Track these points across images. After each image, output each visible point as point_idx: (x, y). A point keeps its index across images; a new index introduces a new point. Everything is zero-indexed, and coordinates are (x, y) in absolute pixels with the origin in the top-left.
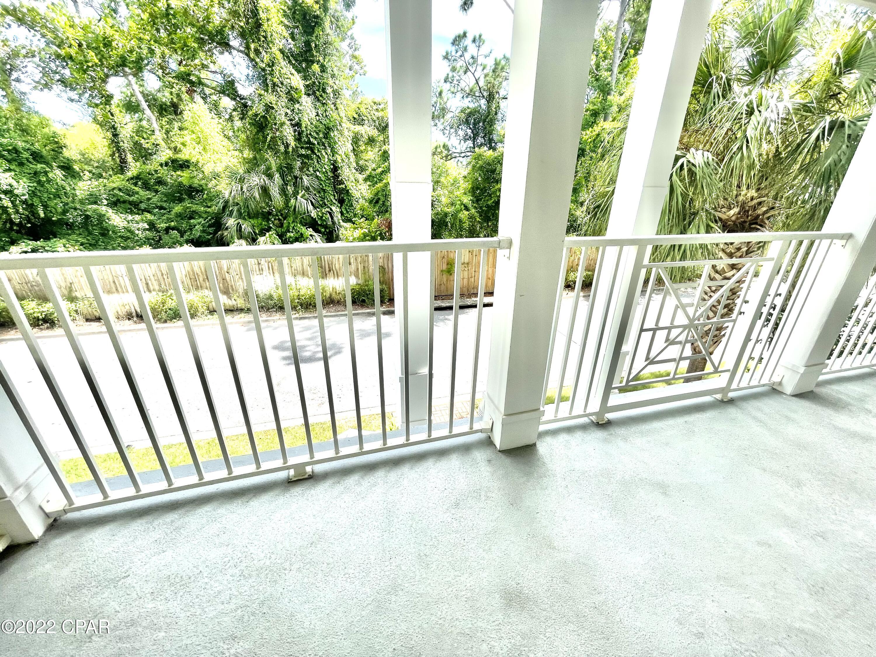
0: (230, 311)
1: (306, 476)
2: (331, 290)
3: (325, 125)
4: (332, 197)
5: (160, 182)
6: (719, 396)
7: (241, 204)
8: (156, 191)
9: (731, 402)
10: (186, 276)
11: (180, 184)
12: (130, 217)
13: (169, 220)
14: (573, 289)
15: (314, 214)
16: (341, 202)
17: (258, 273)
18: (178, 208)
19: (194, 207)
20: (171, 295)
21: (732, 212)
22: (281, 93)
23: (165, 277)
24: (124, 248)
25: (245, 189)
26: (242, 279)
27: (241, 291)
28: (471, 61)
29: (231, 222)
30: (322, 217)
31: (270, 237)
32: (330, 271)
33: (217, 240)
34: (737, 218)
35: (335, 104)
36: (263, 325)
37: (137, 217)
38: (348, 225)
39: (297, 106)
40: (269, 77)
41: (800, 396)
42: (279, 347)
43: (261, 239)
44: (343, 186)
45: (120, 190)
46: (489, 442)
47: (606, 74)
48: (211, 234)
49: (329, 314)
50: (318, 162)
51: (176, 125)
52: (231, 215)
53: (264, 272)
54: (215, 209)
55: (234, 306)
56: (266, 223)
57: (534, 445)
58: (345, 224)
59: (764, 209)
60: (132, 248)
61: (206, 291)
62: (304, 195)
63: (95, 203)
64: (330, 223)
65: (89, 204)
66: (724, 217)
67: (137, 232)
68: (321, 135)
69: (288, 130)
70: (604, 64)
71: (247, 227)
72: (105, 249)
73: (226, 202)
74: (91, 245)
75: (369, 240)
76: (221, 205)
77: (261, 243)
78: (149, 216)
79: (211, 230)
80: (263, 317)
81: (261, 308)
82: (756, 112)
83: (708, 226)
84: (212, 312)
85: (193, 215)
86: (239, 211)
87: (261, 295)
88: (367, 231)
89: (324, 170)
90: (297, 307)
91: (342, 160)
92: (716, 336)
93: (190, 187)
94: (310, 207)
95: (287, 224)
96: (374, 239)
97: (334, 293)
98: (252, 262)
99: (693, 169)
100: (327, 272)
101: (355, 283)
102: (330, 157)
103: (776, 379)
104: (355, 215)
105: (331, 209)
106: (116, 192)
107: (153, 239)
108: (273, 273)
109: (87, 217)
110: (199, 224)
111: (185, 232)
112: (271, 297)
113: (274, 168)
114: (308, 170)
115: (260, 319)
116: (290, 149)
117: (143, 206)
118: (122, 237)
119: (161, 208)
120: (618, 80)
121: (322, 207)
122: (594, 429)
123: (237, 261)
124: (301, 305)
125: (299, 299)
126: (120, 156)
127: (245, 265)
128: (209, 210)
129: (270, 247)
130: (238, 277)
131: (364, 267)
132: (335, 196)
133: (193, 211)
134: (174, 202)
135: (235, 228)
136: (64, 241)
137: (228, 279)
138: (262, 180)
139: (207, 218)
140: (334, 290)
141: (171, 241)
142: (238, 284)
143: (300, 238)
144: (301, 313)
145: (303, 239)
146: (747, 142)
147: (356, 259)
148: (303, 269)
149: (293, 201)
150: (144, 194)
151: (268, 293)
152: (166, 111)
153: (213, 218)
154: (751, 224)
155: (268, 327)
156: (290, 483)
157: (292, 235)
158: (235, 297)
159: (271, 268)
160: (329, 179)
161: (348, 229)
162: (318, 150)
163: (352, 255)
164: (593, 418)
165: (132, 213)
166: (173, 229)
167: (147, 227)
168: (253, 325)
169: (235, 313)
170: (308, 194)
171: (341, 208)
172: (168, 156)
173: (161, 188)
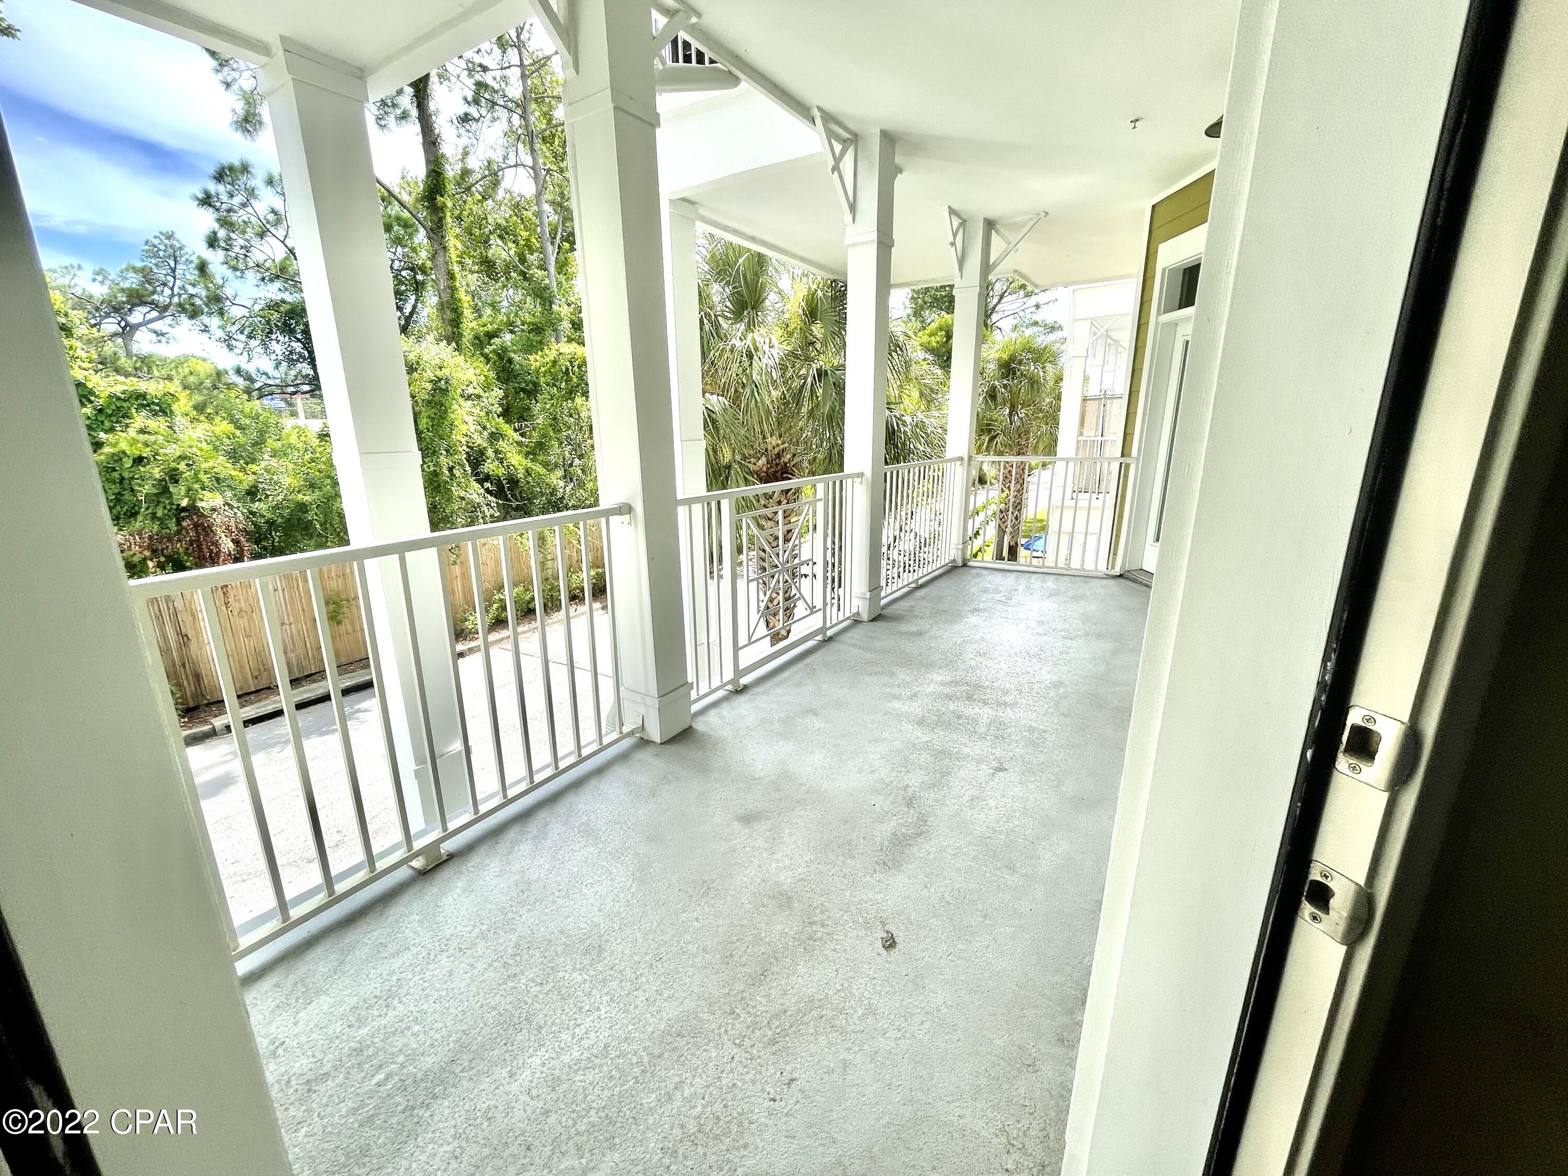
1: (445, 858)
6: (819, 638)
9: (831, 639)
14: (582, 600)
21: (760, 463)
28: (271, 217)
34: (768, 469)
41: (873, 620)
46: (644, 743)
47: (539, 273)
57: (691, 727)
59: (789, 456)
66: (756, 468)
70: (532, 258)
82: (755, 357)
83: (746, 479)
92: (787, 609)
99: (714, 416)
103: (854, 610)
120: (559, 284)
122: (735, 696)
146: (756, 386)
154: (782, 473)
156: (424, 874)
164: (730, 687)
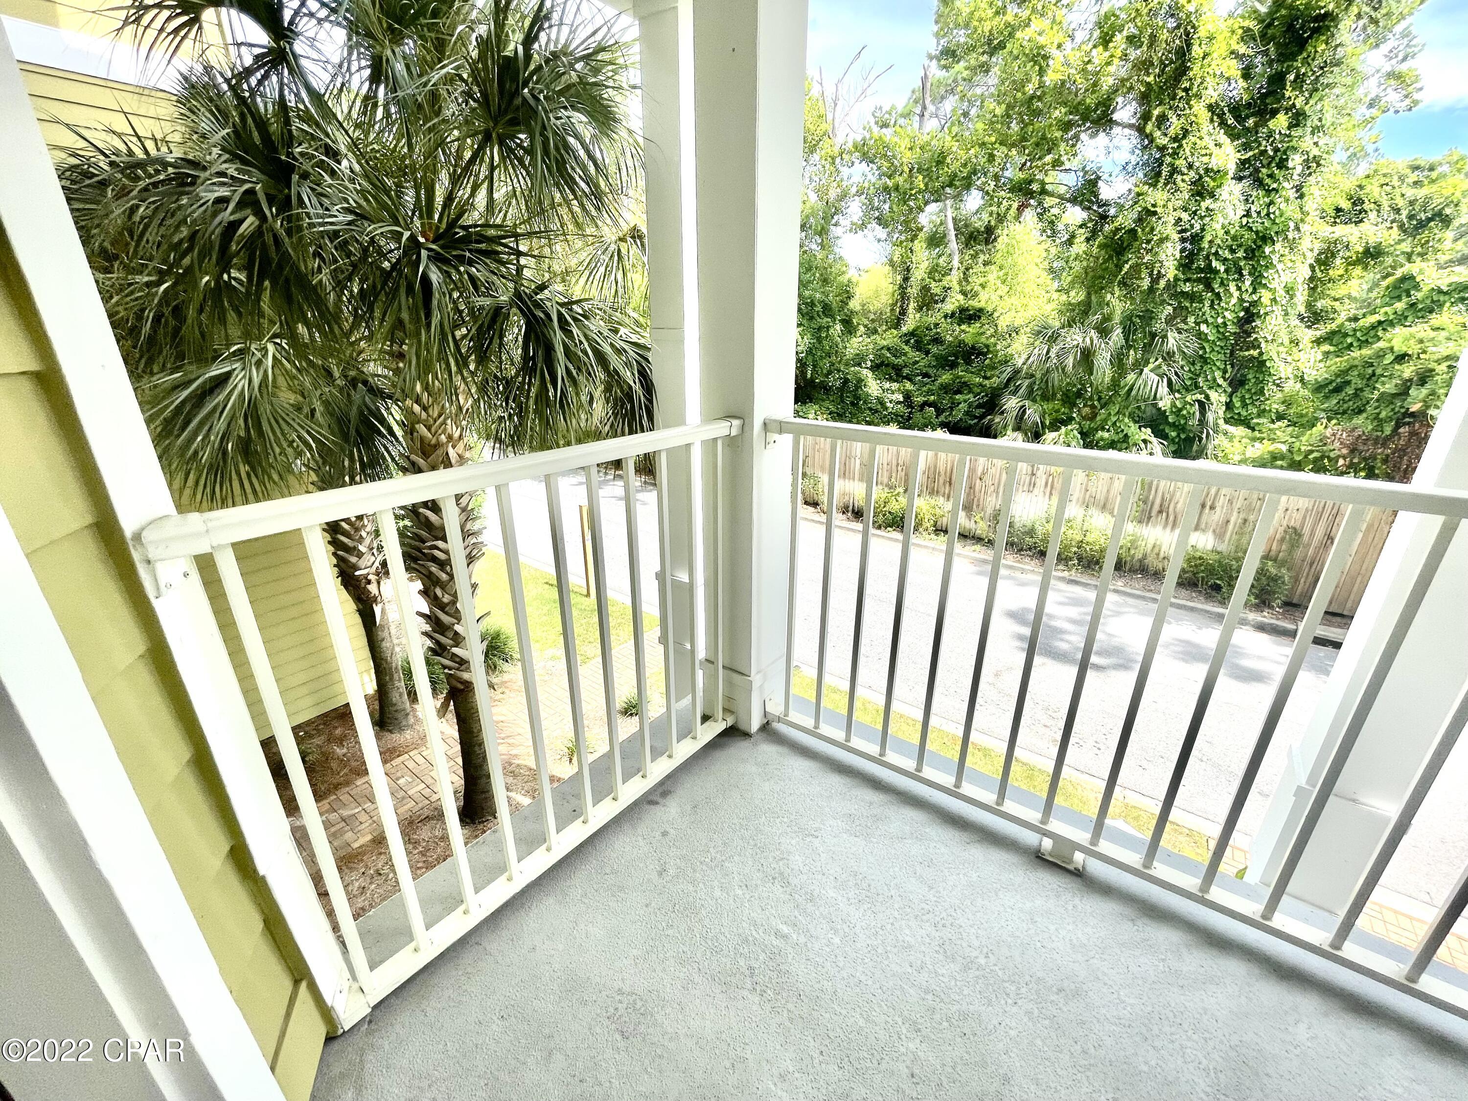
0: (963, 536)
1: (1071, 867)
2: (1150, 546)
3: (1257, 232)
4: (1218, 374)
5: (937, 340)
7: (1038, 375)
8: (927, 353)
10: (924, 473)
11: (961, 343)
12: (887, 385)
13: (930, 392)
15: (1165, 403)
16: (1237, 383)
17: (1026, 488)
18: (946, 377)
19: (968, 377)
20: (898, 494)
22: (1182, 184)
23: (900, 468)
24: (869, 423)
25: (1052, 354)
26: (997, 493)
27: (989, 511)
29: (1011, 403)
30: (1180, 410)
31: (1067, 434)
32: (1160, 512)
33: (981, 428)
35: (1299, 188)
36: (1003, 572)
37: (895, 386)
38: (1239, 431)
39: (1207, 203)
40: (1168, 159)
42: (1015, 616)
43: (1050, 436)
44: (1255, 353)
45: (889, 349)
48: (976, 417)
49: (1128, 590)
50: (1212, 306)
51: (982, 258)
52: (1014, 393)
53: (1036, 491)
54: (995, 381)
55: (970, 530)
56: (1067, 411)
58: (1231, 429)
60: (877, 425)
61: (942, 498)
62: (1159, 367)
63: (859, 365)
64: (1194, 422)
65: (854, 366)
67: (888, 405)
68: (1240, 254)
69: (1170, 251)
71: (1033, 414)
72: (850, 422)
73: (1017, 372)
74: (838, 415)
75: (1282, 468)
76: (1005, 376)
77: (1048, 442)
78: (908, 386)
79: (978, 412)
80: (1009, 559)
81: (1010, 545)
84: (940, 530)
85: (962, 387)
86: (1030, 387)
87: (1017, 525)
88: (1284, 448)
89: (1220, 320)
90: (1071, 559)
91: (1274, 300)
93: (973, 347)
94: (1163, 390)
95: (1103, 416)
96: (1296, 466)
97: (1154, 555)
98: (1023, 467)
100: (1154, 513)
101: (1209, 547)
102: (1246, 297)
104: (1261, 413)
105: (1207, 397)
106: (884, 352)
107: (902, 417)
108: (1051, 494)
109: (846, 381)
110: (965, 401)
111: (943, 411)
112: (1031, 532)
113: (1117, 319)
114: (1184, 321)
115: (1003, 561)
116: (1162, 283)
117: (906, 371)
118: (870, 409)
119: (926, 375)
121: (1187, 390)
123: (1000, 463)
124: (1080, 559)
125: (1079, 548)
126: (901, 306)
127: (1011, 472)
128: (987, 382)
129: (1060, 449)
130: (992, 488)
131: (1245, 521)
132: (1225, 371)
133: (964, 383)
134: (943, 368)
135: (1015, 413)
136: (816, 407)
137: (977, 488)
138: (1088, 340)
139: (979, 394)
140: (1156, 550)
141: (922, 421)
142: (989, 499)
143: (1122, 443)
144: (1073, 571)
145: (1124, 445)
147: (1230, 502)
148: (1107, 499)
149: (1131, 377)
150: (913, 355)
151: (1029, 524)
152: (975, 240)
153: (986, 395)
155: (1009, 578)
156: (1038, 858)
157: (1106, 435)
158: (977, 518)
159: (1050, 487)
160: (1227, 339)
161: (1236, 440)
162: (1222, 284)
163: (1224, 491)
165: (891, 379)
166: (930, 405)
167: (902, 399)
168: (989, 567)
169: (969, 541)
170: (1169, 365)
171: (1231, 396)
172: (957, 304)
173: (934, 350)
